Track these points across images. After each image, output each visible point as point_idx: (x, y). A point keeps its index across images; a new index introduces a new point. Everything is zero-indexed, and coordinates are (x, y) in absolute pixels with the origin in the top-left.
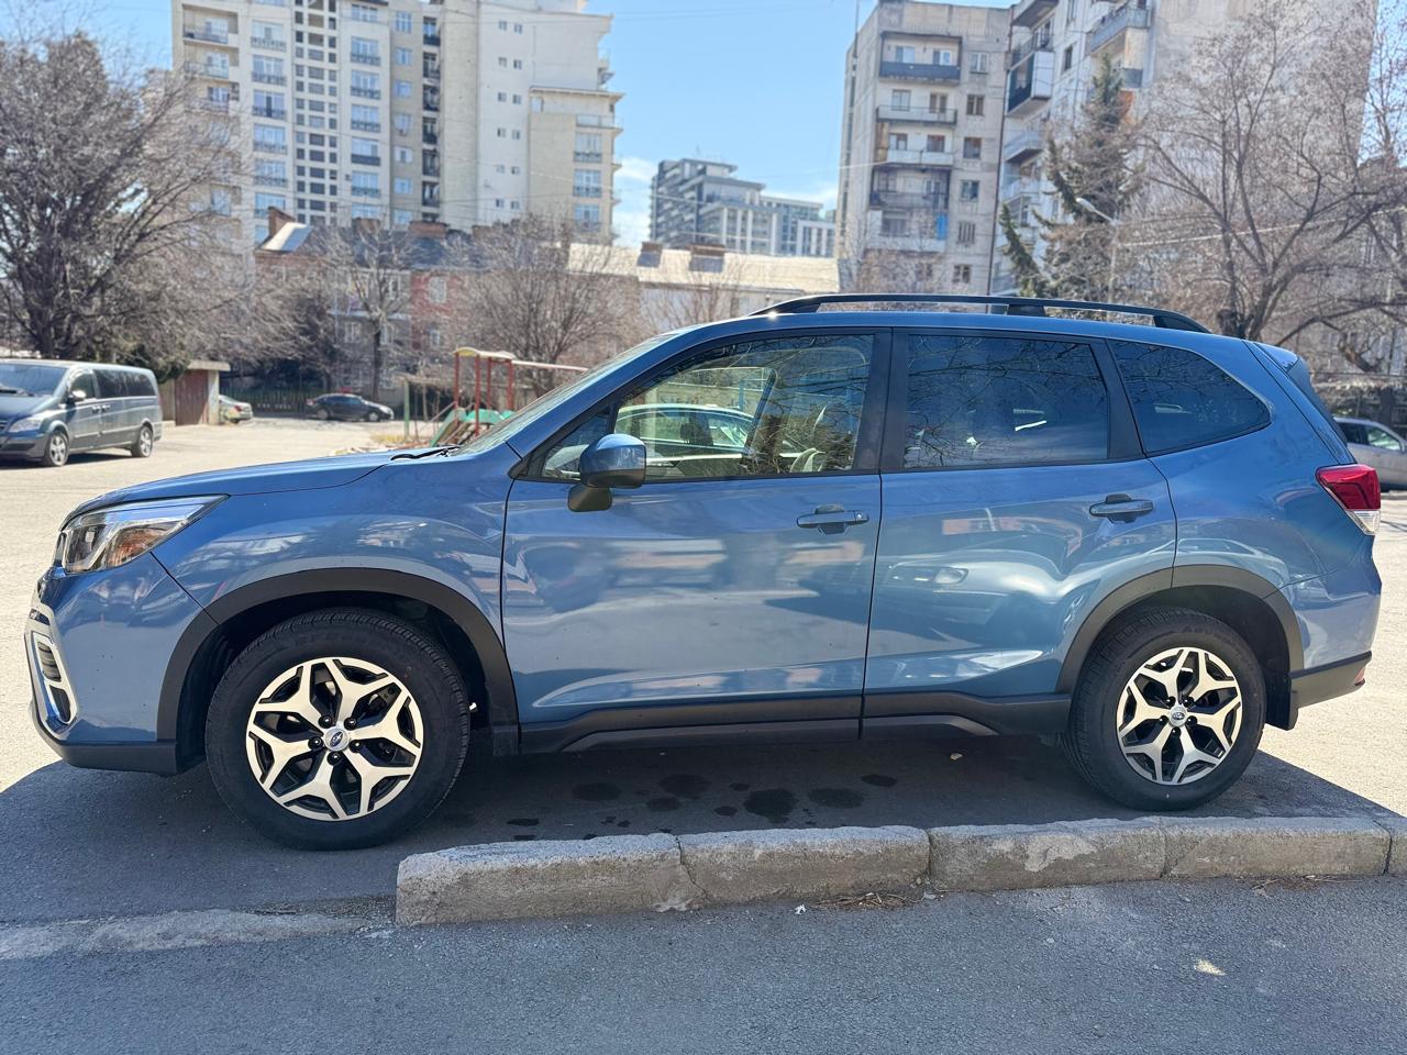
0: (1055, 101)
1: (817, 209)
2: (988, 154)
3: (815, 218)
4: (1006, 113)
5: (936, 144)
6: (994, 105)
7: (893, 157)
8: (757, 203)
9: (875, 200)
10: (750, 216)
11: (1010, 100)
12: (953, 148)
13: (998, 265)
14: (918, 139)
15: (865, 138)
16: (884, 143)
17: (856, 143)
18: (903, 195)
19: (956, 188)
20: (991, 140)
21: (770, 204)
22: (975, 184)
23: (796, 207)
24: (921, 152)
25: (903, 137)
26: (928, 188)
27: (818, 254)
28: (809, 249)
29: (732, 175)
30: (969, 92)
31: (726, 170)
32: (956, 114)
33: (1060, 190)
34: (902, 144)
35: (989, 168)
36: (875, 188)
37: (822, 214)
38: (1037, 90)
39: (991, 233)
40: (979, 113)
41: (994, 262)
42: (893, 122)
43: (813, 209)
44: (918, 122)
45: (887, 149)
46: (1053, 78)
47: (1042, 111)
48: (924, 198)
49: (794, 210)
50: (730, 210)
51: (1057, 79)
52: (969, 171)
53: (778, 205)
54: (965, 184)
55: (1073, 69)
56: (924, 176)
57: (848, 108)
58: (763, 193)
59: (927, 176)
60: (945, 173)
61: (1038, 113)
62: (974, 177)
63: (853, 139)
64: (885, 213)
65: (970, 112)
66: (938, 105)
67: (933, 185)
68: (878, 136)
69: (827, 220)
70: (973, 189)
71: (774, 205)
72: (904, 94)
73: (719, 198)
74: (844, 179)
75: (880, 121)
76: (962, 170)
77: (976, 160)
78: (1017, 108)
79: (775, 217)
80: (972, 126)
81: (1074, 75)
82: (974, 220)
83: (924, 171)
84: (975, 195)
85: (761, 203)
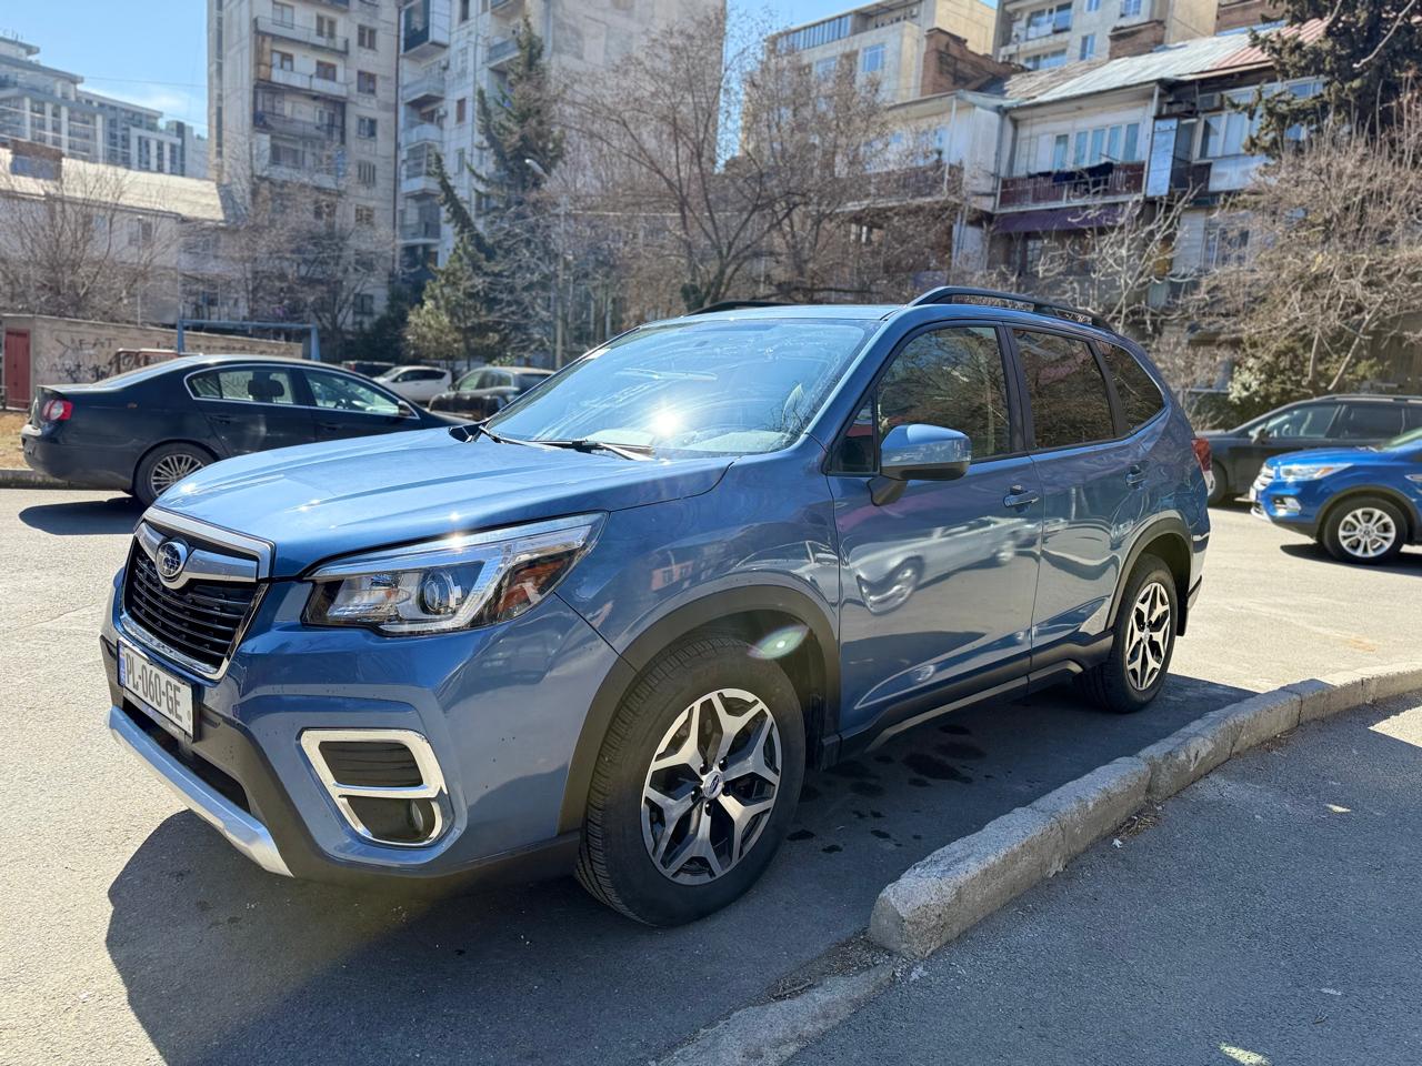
0: (454, 49)
1: (156, 118)
2: (384, 91)
3: (153, 128)
4: (402, 52)
5: (326, 71)
6: (387, 41)
7: (278, 76)
8: (73, 98)
9: (260, 121)
10: (64, 113)
11: (406, 40)
12: (345, 78)
13: (403, 212)
14: (305, 63)
15: (241, 50)
16: (267, 59)
17: (229, 54)
18: (292, 121)
19: (352, 124)
20: (386, 78)
21: (89, 102)
22: (373, 122)
23: (127, 111)
24: (311, 77)
25: (287, 57)
26: (321, 118)
27: (160, 170)
28: (148, 163)
29: (32, 58)
30: (359, 21)
31: (23, 51)
32: (347, 42)
33: (491, 146)
34: (287, 65)
35: (386, 107)
36: (260, 108)
37: (162, 123)
38: (436, 34)
39: (392, 176)
40: (372, 46)
41: (399, 208)
42: (276, 38)
43: (148, 117)
44: (306, 43)
45: (271, 67)
46: (451, 25)
47: (442, 57)
48: (318, 128)
49: (123, 114)
50: (33, 101)
51: (455, 29)
52: (364, 107)
53: (101, 105)
54: (362, 120)
55: (470, 22)
56: (316, 103)
57: (215, 11)
58: (80, 87)
59: (320, 105)
60: (338, 105)
61: (437, 59)
62: (372, 114)
63: (224, 47)
64: (273, 137)
65: (361, 43)
66: (326, 29)
67: (326, 115)
68: (259, 52)
69: (167, 131)
70: (371, 127)
71: (95, 104)
72: (287, 10)
73: (15, 84)
74: (216, 92)
75: (259, 34)
76: (356, 104)
77: (370, 96)
78: (413, 50)
79: (99, 119)
80: (364, 60)
81: (472, 28)
82: (373, 161)
83: (315, 98)
84: (372, 134)
85: (78, 100)
